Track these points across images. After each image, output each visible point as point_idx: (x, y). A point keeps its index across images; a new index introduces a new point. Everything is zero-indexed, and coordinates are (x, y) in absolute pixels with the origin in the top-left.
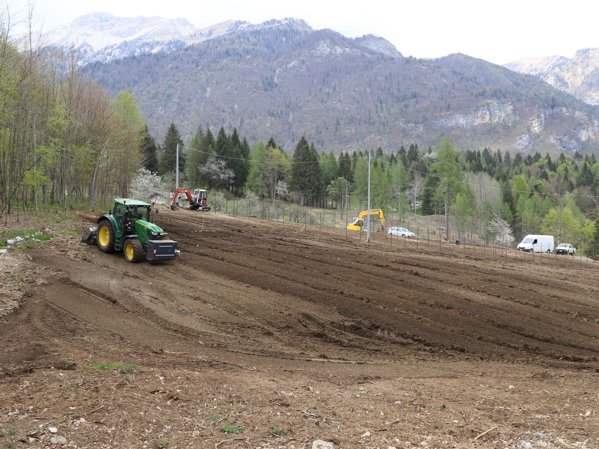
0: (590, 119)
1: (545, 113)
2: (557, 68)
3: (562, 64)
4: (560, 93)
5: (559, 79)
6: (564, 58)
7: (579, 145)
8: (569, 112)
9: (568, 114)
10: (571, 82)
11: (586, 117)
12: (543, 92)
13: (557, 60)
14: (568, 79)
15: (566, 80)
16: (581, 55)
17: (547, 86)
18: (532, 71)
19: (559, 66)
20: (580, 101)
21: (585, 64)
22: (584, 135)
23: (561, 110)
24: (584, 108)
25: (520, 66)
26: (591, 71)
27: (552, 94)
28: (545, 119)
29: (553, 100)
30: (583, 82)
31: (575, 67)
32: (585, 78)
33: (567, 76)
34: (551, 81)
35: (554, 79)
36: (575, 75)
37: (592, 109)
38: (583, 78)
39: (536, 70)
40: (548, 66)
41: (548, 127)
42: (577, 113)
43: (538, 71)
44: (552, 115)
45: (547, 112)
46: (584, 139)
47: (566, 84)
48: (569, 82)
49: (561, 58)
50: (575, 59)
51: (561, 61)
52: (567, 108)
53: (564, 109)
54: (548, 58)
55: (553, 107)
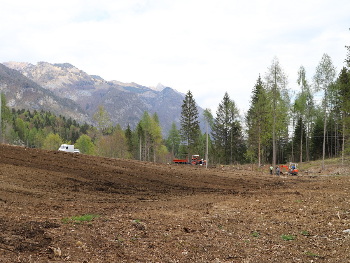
0: (44, 95)
1: (23, 90)
2: (28, 69)
3: (31, 67)
4: (30, 81)
5: (29, 74)
6: (31, 64)
7: (39, 107)
8: (34, 90)
9: (34, 91)
10: (35, 76)
11: (42, 94)
12: (22, 79)
13: (28, 65)
14: (33, 75)
15: (32, 75)
16: (40, 64)
17: (24, 77)
18: (16, 68)
19: (29, 68)
20: (39, 86)
21: (42, 69)
22: (41, 102)
23: (31, 89)
24: (41, 90)
25: (9, 65)
26: (44, 72)
27: (26, 81)
28: (23, 93)
29: (27, 84)
30: (40, 77)
31: (37, 69)
32: (41, 75)
33: (33, 73)
34: (25, 74)
35: (26, 73)
36: (37, 73)
37: (45, 91)
38: (40, 75)
39: (17, 68)
40: (24, 67)
41: (24, 97)
42: (38, 91)
43: (19, 69)
44: (26, 91)
45: (24, 89)
46: (41, 104)
47: (32, 77)
48: (34, 76)
49: (30, 64)
50: (37, 66)
51: (30, 66)
52: (34, 89)
53: (32, 89)
54: (23, 63)
55: (27, 87)
